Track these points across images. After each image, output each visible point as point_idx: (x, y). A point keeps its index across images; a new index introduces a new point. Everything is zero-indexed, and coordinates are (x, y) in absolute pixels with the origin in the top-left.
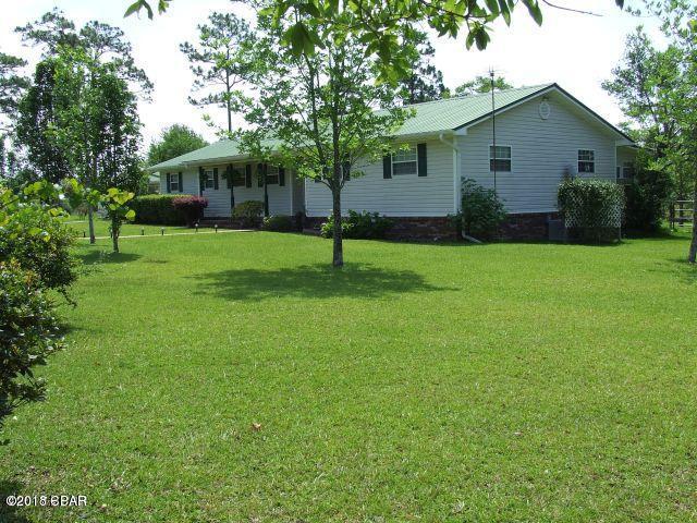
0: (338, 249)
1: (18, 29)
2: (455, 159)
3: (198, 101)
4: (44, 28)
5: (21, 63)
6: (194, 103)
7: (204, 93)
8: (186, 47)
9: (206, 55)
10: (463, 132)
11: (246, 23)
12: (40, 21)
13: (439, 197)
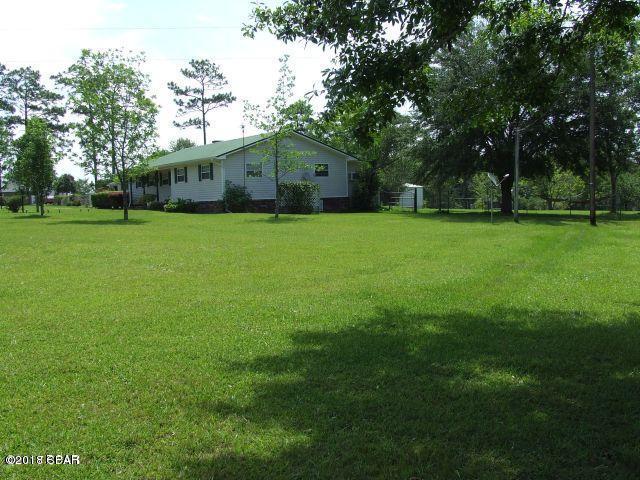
0: (126, 213)
1: (52, 77)
2: (222, 171)
3: (181, 124)
4: (70, 76)
5: (60, 97)
6: (178, 125)
7: (186, 118)
8: (172, 85)
9: (187, 91)
10: (224, 157)
11: (216, 66)
12: (67, 71)
13: (215, 191)
